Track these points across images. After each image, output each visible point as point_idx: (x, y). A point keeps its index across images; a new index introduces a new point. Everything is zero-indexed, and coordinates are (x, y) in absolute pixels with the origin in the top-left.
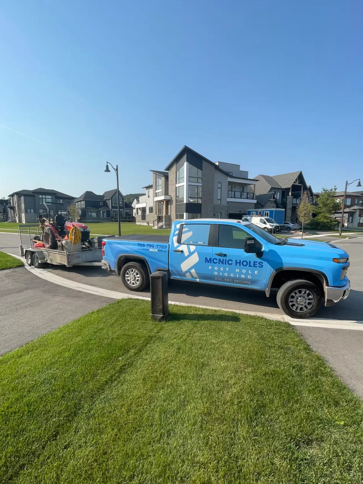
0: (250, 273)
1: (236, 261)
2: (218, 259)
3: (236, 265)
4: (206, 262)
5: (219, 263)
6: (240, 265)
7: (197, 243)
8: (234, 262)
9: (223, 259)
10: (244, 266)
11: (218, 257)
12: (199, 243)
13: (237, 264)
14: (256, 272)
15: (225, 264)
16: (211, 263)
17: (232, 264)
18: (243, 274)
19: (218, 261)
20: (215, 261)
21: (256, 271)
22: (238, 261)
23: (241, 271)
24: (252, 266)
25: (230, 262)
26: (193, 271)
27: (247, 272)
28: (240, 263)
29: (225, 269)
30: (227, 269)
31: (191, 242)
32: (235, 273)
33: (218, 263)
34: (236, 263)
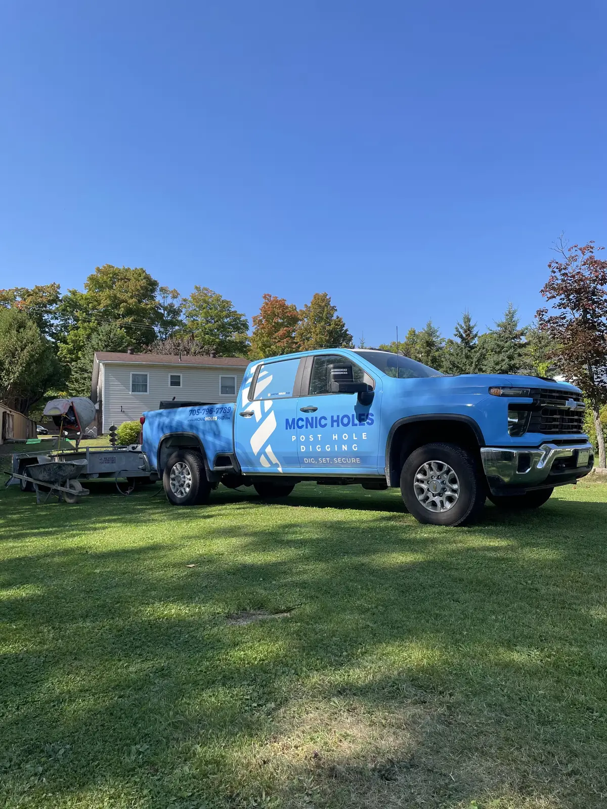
0: (354, 438)
1: (332, 417)
2: (305, 420)
3: (332, 426)
4: (287, 429)
5: (307, 428)
6: (338, 425)
7: (278, 394)
8: (329, 422)
9: (312, 418)
10: (345, 425)
11: (304, 415)
12: (280, 394)
13: (334, 423)
14: (363, 436)
15: (316, 427)
16: (294, 428)
17: (325, 425)
18: (345, 442)
19: (304, 423)
20: (301, 423)
21: (363, 434)
22: (335, 418)
23: (340, 437)
24: (356, 425)
25: (323, 422)
26: (269, 449)
27: (351, 437)
28: (337, 421)
29: (315, 437)
30: (319, 436)
31: (269, 395)
32: (332, 443)
33: (305, 426)
34: (333, 421)
